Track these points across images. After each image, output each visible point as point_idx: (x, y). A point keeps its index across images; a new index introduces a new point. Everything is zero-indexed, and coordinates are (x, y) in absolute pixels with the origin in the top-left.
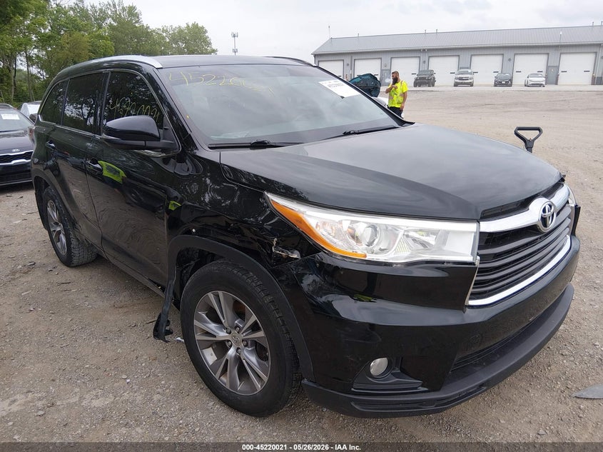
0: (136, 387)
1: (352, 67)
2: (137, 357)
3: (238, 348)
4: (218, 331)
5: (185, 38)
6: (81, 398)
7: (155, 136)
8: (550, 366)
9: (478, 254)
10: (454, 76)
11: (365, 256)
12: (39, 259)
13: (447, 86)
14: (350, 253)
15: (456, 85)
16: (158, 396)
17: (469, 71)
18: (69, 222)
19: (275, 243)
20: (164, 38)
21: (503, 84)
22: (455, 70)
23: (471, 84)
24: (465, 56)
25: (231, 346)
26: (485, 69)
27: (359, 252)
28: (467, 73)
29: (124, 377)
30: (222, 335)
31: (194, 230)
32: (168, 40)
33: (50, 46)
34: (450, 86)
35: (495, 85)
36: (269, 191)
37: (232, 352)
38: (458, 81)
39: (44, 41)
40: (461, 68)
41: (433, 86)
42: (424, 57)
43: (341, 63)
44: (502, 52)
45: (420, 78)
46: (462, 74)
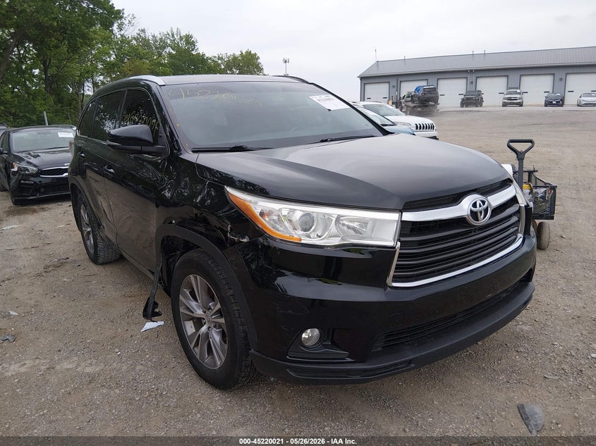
0: (124, 359)
1: (398, 89)
2: (132, 336)
3: (209, 327)
4: (197, 310)
5: (239, 65)
6: (78, 365)
7: (149, 142)
8: (500, 360)
9: (399, 240)
10: (502, 95)
11: (301, 240)
12: (72, 256)
13: (494, 106)
14: (287, 237)
15: (505, 105)
16: (141, 367)
17: (518, 91)
18: (96, 223)
19: (229, 229)
20: (219, 65)
21: (554, 104)
22: (504, 90)
23: (521, 105)
24: (514, 77)
25: (205, 323)
26: (536, 90)
27: (296, 236)
28: (516, 93)
29: (117, 350)
30: (199, 312)
31: (174, 222)
32: (223, 67)
33: (114, 73)
34: (500, 106)
35: (546, 105)
36: (227, 186)
37: (204, 329)
38: (506, 101)
39: (110, 68)
40: (510, 88)
41: (481, 106)
42: (472, 78)
43: (387, 85)
44: (552, 71)
45: (468, 99)
46: (511, 94)
